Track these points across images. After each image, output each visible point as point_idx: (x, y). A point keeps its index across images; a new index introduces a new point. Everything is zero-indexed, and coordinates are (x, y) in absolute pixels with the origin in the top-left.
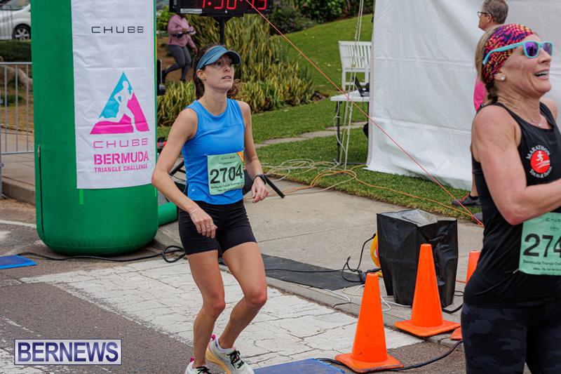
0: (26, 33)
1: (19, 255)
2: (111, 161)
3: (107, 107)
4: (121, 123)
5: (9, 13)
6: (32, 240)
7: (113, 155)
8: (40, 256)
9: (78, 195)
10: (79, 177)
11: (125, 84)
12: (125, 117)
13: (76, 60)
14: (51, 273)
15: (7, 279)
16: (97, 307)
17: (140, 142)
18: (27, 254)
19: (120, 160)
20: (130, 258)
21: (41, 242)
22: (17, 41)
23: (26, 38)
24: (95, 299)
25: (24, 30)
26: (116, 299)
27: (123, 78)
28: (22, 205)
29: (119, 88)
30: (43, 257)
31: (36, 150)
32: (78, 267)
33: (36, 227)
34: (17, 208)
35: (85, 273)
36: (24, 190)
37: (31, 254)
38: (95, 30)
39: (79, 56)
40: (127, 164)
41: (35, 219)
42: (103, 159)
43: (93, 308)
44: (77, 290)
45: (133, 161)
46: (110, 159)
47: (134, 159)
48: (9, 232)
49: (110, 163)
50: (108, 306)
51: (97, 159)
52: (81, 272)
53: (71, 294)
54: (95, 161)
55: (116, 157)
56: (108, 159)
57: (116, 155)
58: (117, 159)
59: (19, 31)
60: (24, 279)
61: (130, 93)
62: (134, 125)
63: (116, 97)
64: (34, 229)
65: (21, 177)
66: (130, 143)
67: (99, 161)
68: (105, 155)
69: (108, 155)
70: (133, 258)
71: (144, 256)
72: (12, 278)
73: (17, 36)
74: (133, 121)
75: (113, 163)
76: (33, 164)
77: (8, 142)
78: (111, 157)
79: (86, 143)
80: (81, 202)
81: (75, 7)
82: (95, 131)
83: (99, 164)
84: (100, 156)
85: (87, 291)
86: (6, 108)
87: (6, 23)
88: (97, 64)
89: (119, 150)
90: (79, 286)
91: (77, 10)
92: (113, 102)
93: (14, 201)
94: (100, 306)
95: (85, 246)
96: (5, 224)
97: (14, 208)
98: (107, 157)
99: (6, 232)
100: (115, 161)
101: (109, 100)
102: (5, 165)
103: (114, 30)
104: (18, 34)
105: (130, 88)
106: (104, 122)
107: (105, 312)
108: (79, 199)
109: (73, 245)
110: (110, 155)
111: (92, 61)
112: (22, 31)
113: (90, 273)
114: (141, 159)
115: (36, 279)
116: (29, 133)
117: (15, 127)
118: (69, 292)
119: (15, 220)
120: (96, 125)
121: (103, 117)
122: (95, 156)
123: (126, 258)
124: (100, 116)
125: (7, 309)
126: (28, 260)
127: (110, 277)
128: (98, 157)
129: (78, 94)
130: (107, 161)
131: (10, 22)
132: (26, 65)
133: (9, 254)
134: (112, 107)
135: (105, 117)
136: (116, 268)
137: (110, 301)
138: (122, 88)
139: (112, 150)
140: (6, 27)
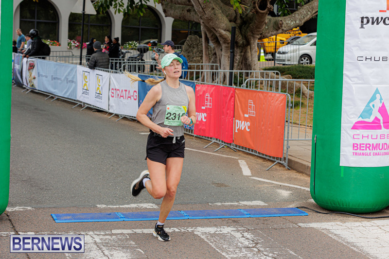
0: (307, 60)
1: (297, 208)
2: (364, 148)
3: (364, 111)
4: (373, 122)
5: (298, 46)
6: (306, 198)
7: (366, 144)
8: (311, 209)
9: (340, 169)
10: (342, 158)
11: (378, 96)
12: (376, 118)
13: (345, 79)
14: (318, 222)
15: (289, 223)
16: (349, 248)
17: (386, 136)
18: (302, 207)
19: (371, 148)
20: (373, 216)
21: (312, 201)
22: (301, 65)
23: (307, 63)
24: (347, 242)
25: (306, 58)
26: (362, 244)
27: (377, 91)
28: (301, 174)
29: (373, 98)
30: (313, 210)
31: (313, 138)
32: (337, 219)
33: (309, 190)
34: (297, 176)
35: (341, 224)
36: (302, 164)
37: (305, 208)
38: (359, 59)
39: (347, 76)
40: (375, 151)
41: (309, 185)
42: (359, 147)
43: (346, 249)
44: (335, 235)
45: (380, 149)
46: (364, 147)
47: (381, 148)
48: (291, 192)
49: (364, 150)
50: (357, 248)
51: (355, 146)
52: (339, 223)
53: (331, 237)
54: (354, 148)
55: (368, 146)
56: (362, 147)
57: (368, 144)
58: (369, 147)
59: (303, 59)
60: (300, 224)
61: (381, 102)
62: (382, 124)
63: (371, 105)
64: (307, 191)
65: (301, 156)
66: (379, 137)
67: (356, 148)
68: (360, 144)
69: (362, 144)
70: (375, 216)
71: (383, 216)
72: (292, 222)
73: (301, 62)
74: (382, 122)
75: (366, 150)
76: (310, 148)
77: (293, 132)
78: (365, 146)
79: (348, 135)
80: (342, 175)
81: (347, 43)
82: (354, 128)
83: (356, 150)
84: (357, 145)
85: (342, 236)
86: (293, 109)
87: (295, 53)
88: (360, 82)
89: (371, 141)
90: (337, 232)
91: (348, 45)
92: (368, 108)
93: (295, 171)
94: (352, 248)
95: (343, 205)
96: (289, 187)
97: (295, 176)
98: (362, 145)
99: (289, 192)
100: (368, 149)
101: (366, 106)
102: (291, 147)
103: (373, 59)
104: (302, 60)
105: (381, 99)
106: (361, 121)
107: (355, 251)
108: (340, 173)
109: (334, 204)
110: (364, 144)
111: (356, 79)
112: (305, 59)
113: (345, 224)
114: (385, 148)
115: (308, 225)
116: (307, 127)
117: (298, 122)
118: (330, 235)
119: (295, 184)
120: (356, 123)
121: (361, 118)
122: (354, 144)
123: (370, 216)
124: (359, 117)
125: (288, 243)
126: (303, 211)
127: (359, 228)
128: (356, 145)
129: (344, 102)
130: (362, 148)
131: (298, 52)
132: (308, 81)
133: (291, 206)
134: (368, 111)
135: (363, 118)
136: (363, 222)
137: (358, 245)
138: (376, 98)
139: (365, 141)
140: (295, 56)
